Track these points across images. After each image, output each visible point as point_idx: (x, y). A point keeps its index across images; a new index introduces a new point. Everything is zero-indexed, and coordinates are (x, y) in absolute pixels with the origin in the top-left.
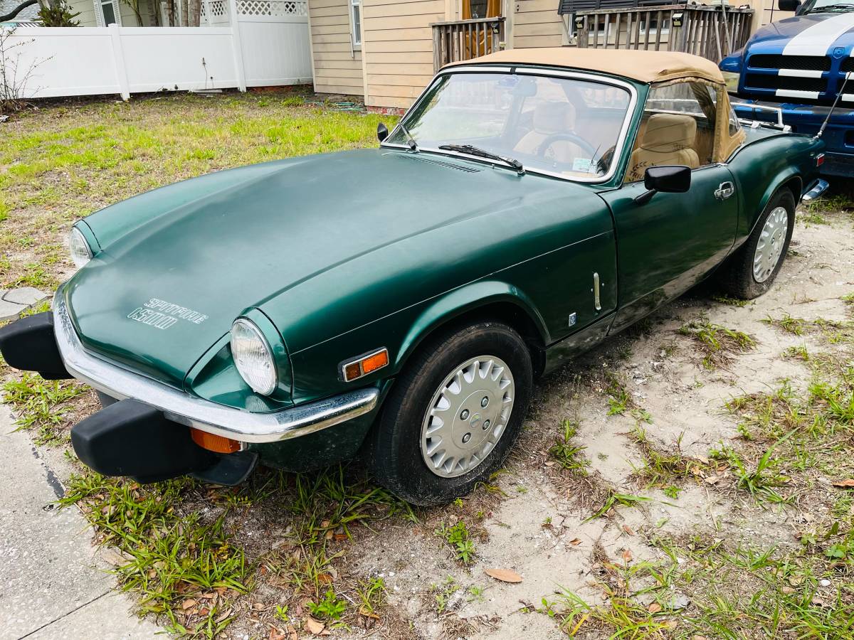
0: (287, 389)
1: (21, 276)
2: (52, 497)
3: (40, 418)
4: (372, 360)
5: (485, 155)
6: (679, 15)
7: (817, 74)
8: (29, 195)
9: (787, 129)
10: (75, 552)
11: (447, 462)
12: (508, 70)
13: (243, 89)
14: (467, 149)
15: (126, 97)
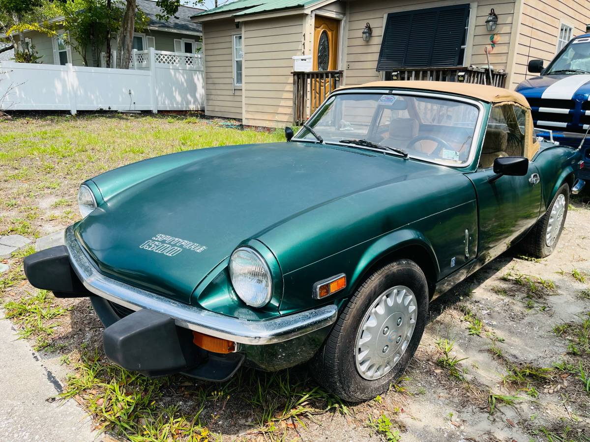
0: (275, 303)
1: (10, 227)
2: (53, 392)
3: (35, 331)
4: (336, 283)
5: (376, 147)
6: (463, 74)
7: (566, 111)
8: (11, 173)
9: (557, 143)
10: (78, 436)
11: (369, 368)
12: (387, 91)
13: (155, 111)
14: (361, 143)
15: (74, 112)
